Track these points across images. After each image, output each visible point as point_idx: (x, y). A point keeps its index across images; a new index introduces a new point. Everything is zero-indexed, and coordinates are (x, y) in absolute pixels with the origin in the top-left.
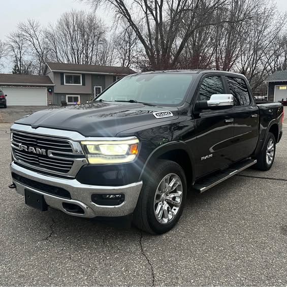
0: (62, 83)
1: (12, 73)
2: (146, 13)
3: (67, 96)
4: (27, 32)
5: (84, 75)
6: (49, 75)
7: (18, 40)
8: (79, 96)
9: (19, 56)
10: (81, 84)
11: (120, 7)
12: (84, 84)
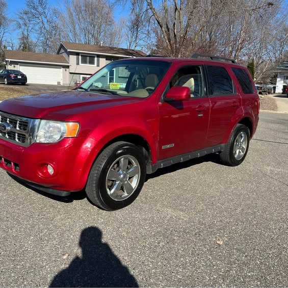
0: (78, 64)
4: (36, 9)
5: (99, 56)
6: (63, 55)
7: (25, 17)
9: (26, 33)
10: (96, 65)
12: (98, 65)
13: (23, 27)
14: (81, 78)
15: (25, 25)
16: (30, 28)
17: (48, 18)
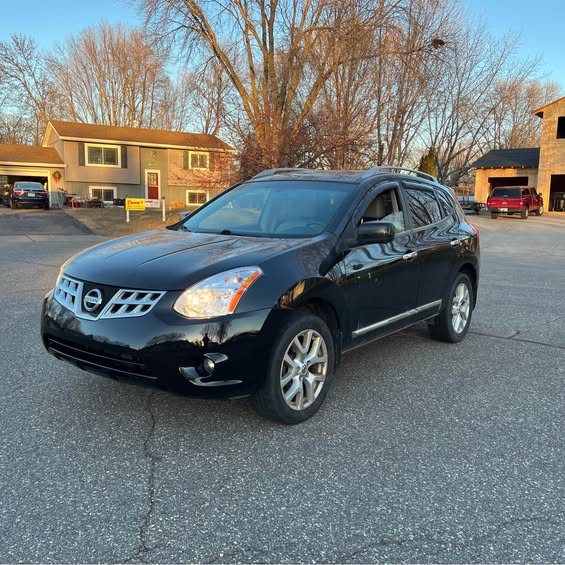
0: (82, 163)
2: (245, 33)
3: (91, 188)
4: (11, 61)
5: (124, 148)
8: (114, 189)
10: (119, 166)
11: (196, 18)
12: (125, 165)
17: (37, 76)
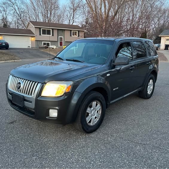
0: (40, 35)
1: (2, 27)
3: (43, 42)
6: (31, 29)
7: (4, 6)
8: (50, 42)
9: (5, 16)
10: (51, 35)
12: (53, 35)
13: (3, 12)
14: (43, 44)
15: (4, 11)
16: (7, 13)
